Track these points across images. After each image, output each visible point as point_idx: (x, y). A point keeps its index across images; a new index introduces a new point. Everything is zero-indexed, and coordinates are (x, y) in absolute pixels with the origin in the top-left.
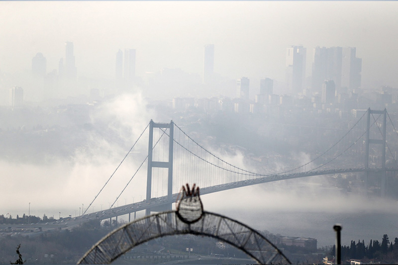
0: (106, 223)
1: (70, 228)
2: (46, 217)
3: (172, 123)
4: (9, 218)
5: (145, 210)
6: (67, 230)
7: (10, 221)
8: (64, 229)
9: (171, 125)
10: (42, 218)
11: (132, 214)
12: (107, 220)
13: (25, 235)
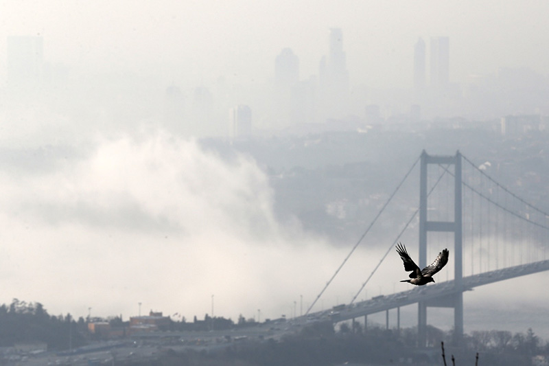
0: (344, 328)
1: (277, 337)
2: (244, 319)
3: (458, 155)
4: (181, 320)
5: (416, 305)
6: (271, 340)
7: (183, 326)
8: (266, 338)
9: (457, 159)
10: (236, 321)
11: (393, 311)
12: (345, 322)
13: (199, 348)
